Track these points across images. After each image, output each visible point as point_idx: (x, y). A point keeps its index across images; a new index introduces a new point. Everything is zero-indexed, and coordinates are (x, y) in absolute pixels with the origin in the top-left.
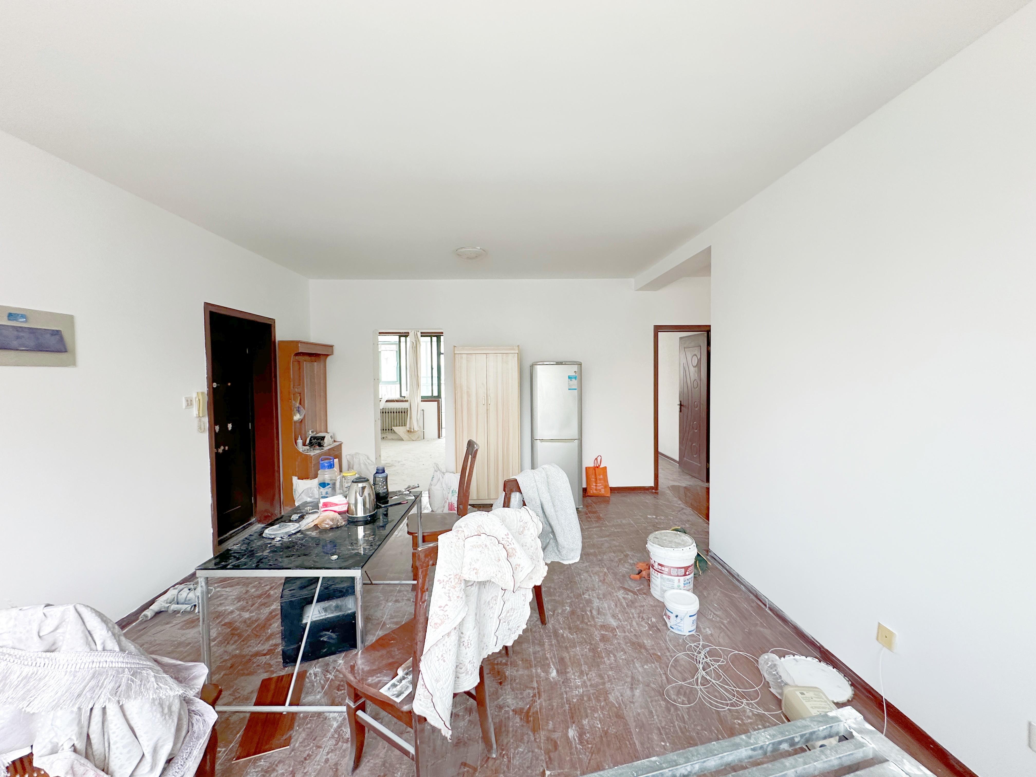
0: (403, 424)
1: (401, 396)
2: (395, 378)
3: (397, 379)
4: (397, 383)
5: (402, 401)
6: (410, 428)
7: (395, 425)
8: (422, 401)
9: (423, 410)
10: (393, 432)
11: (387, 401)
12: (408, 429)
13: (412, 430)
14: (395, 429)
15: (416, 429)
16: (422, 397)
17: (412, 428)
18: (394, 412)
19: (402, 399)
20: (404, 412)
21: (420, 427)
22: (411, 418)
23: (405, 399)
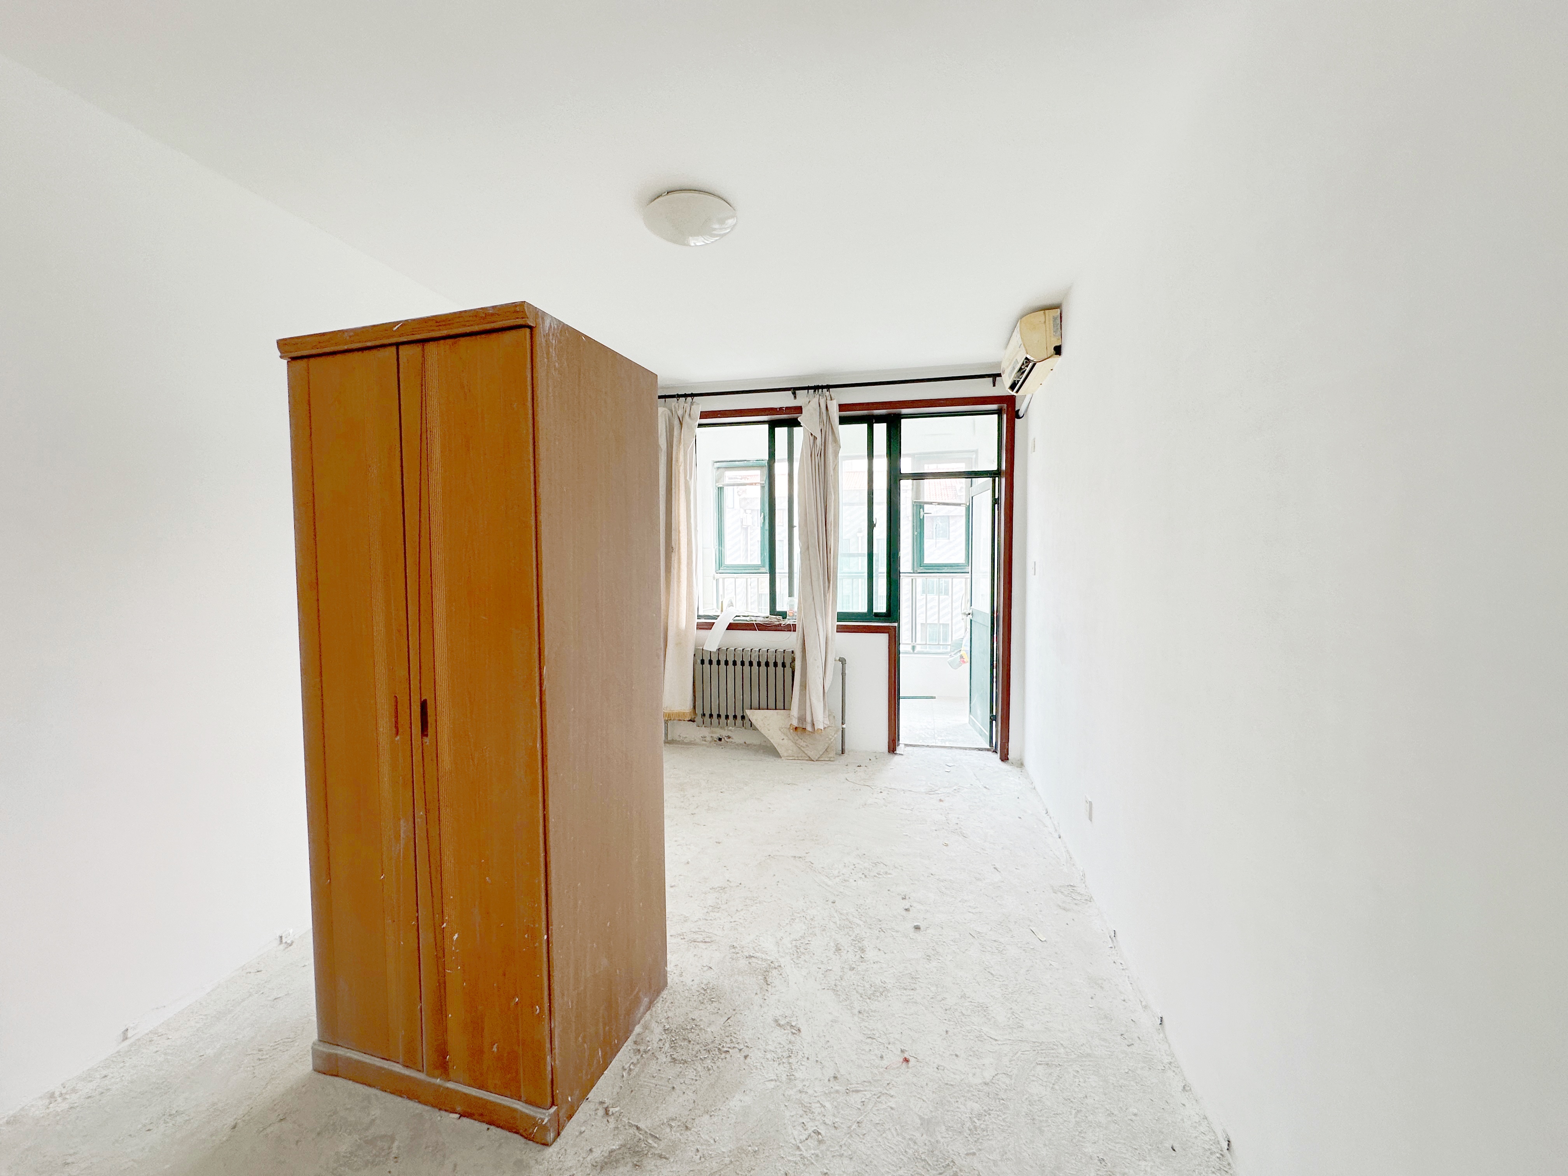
0: (780, 704)
1: (773, 611)
2: (755, 555)
3: (763, 560)
4: (763, 570)
5: (777, 628)
6: (802, 719)
7: (755, 703)
8: (841, 629)
9: (843, 661)
10: (748, 724)
11: (731, 627)
12: (795, 723)
13: (809, 728)
14: (755, 716)
15: (820, 725)
16: (842, 616)
17: (809, 719)
18: (751, 664)
19: (775, 620)
20: (784, 665)
21: (831, 715)
22: (804, 686)
23: (788, 622)
